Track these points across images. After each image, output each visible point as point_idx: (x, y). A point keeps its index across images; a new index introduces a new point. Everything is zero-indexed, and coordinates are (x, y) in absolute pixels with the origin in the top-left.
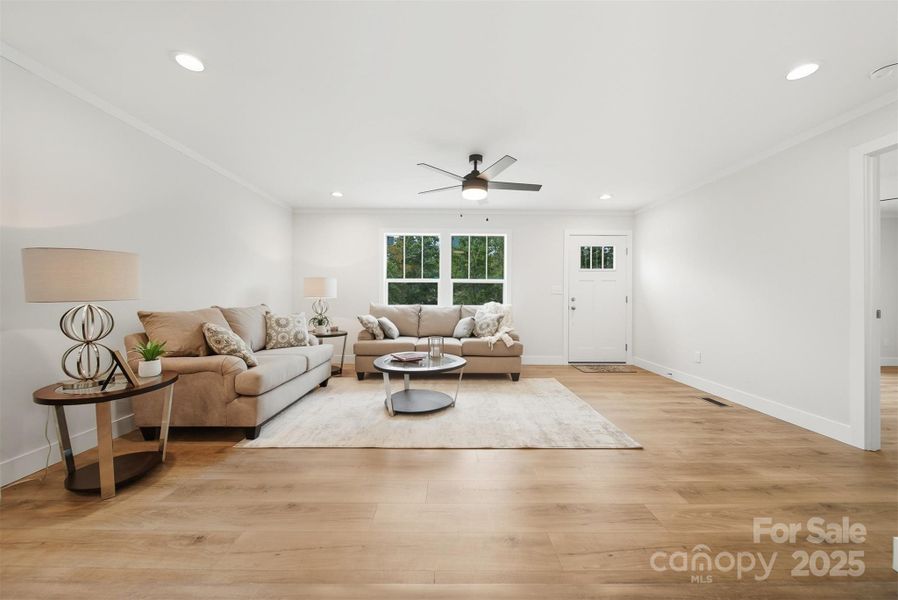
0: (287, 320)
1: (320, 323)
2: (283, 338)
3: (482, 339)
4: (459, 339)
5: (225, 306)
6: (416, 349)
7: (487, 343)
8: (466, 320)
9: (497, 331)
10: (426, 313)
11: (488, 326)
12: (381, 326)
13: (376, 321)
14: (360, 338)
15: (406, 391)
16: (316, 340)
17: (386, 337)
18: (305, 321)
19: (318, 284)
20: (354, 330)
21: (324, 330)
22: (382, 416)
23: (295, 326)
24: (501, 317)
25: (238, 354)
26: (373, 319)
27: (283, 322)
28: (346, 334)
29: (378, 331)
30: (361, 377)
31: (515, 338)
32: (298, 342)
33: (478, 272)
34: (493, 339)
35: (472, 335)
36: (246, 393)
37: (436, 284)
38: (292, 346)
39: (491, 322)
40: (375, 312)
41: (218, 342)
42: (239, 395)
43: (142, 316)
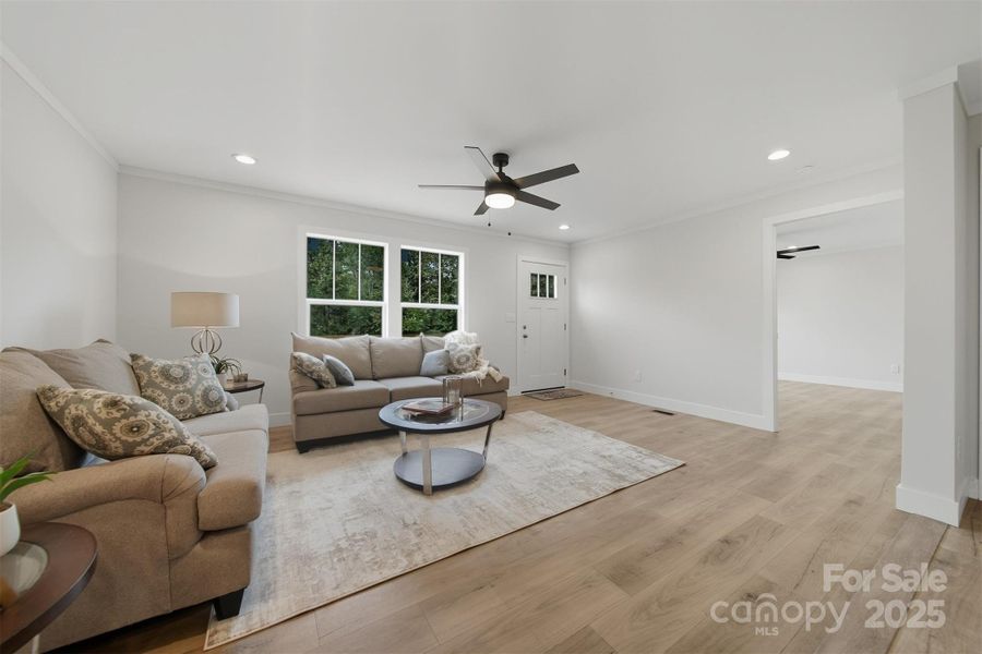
0: (183, 368)
2: (182, 402)
3: (463, 376)
4: (432, 377)
7: (474, 379)
8: (434, 353)
10: (380, 346)
11: (468, 359)
13: (321, 362)
17: (340, 384)
23: (200, 379)
25: (179, 448)
27: (176, 372)
28: (262, 386)
29: (328, 376)
30: (302, 448)
32: (212, 406)
33: (429, 295)
34: (480, 375)
35: (450, 372)
36: (218, 526)
37: (380, 308)
38: (199, 415)
39: (469, 354)
42: (206, 534)
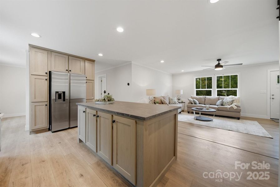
1: (179, 100)
2: (172, 102)
3: (225, 106)
4: (218, 106)
5: (163, 96)
6: (203, 107)
7: (227, 107)
8: (220, 101)
9: (232, 104)
10: (207, 98)
12: (194, 101)
13: (192, 100)
14: (188, 104)
15: (200, 116)
16: (178, 103)
17: (195, 104)
18: (176, 99)
19: (179, 91)
20: (187, 102)
21: (180, 101)
22: (193, 120)
23: (174, 100)
24: (234, 100)
26: (191, 99)
27: (172, 99)
28: (185, 103)
30: (189, 112)
31: (238, 107)
32: (175, 103)
34: (229, 107)
35: (222, 105)
37: (211, 90)
39: (229, 102)
40: (192, 98)
41: (164, 102)
43: (154, 97)
